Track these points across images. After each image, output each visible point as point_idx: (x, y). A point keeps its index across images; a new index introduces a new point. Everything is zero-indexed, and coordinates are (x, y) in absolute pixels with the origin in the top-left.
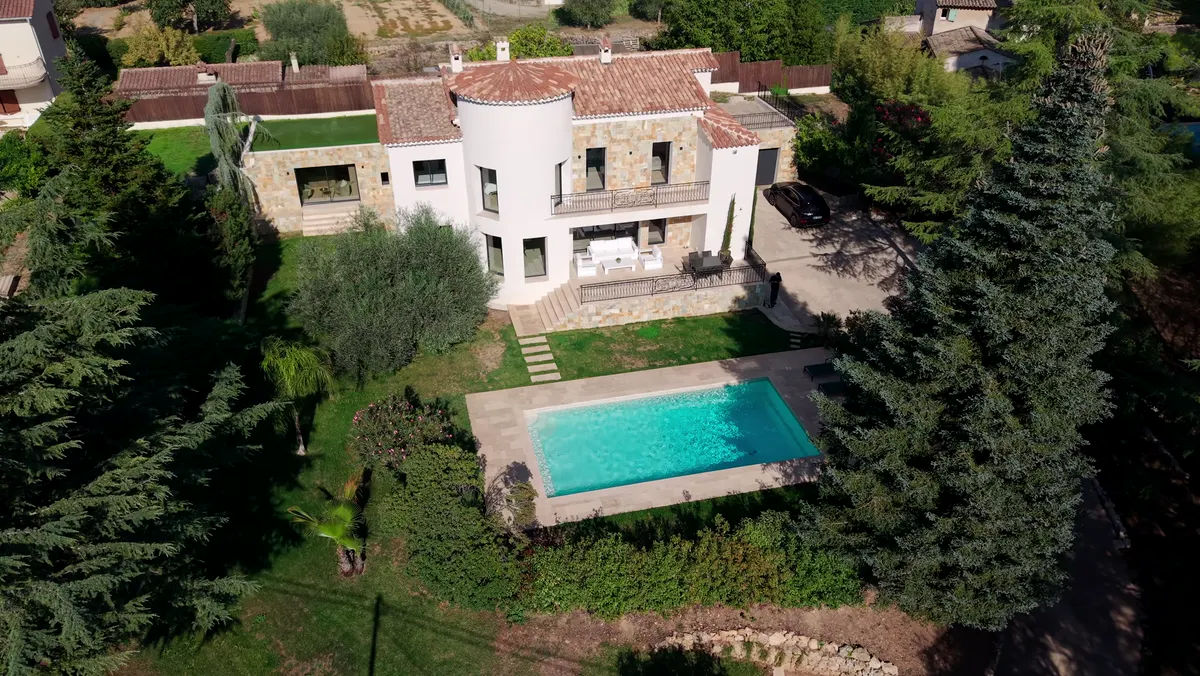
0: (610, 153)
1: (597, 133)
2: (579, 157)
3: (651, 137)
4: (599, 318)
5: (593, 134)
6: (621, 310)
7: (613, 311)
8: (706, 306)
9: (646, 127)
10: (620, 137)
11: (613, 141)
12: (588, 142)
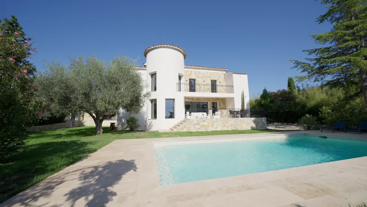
0: (197, 81)
1: (192, 73)
2: (187, 81)
3: (210, 77)
4: (198, 126)
5: (191, 74)
6: (208, 123)
7: (205, 123)
8: (245, 126)
9: (208, 74)
10: (200, 76)
11: (198, 77)
12: (190, 76)
